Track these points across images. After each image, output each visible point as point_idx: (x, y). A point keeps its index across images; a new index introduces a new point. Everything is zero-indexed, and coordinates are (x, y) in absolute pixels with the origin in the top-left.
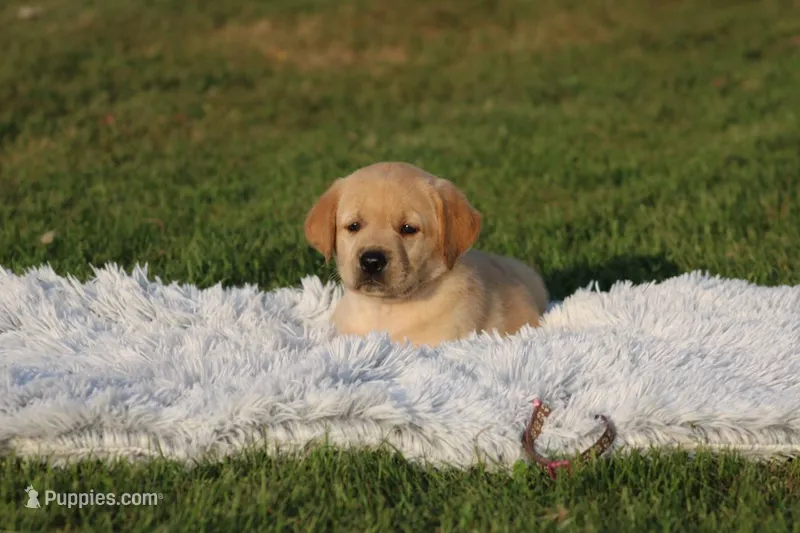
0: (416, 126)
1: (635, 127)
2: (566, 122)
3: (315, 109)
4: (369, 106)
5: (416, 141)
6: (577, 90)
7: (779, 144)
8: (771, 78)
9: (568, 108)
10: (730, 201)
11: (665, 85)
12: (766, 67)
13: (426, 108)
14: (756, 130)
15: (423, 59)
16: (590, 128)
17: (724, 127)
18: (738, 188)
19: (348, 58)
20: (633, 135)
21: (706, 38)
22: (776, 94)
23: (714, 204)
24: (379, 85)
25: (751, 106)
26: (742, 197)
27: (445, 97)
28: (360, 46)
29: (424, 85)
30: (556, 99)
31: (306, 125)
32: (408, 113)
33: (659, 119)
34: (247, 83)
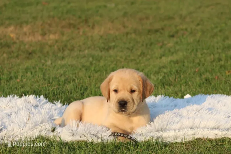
0: (63, 58)
1: (133, 58)
2: (110, 57)
3: (30, 54)
4: (48, 52)
5: (63, 62)
6: (114, 47)
7: (177, 62)
8: (177, 43)
9: (111, 52)
10: (160, 78)
11: (143, 45)
12: (175, 39)
13: (66, 53)
14: (170, 58)
15: (65, 38)
16: (118, 58)
17: (161, 58)
18: (163, 74)
19: (40, 38)
20: (132, 60)
21: (157, 31)
22: (178, 47)
23: (155, 79)
24: (50, 46)
25: (169, 51)
26: (164, 77)
27: (72, 49)
28: (44, 34)
29: (66, 46)
30: (108, 50)
31: (28, 58)
32: (60, 54)
33: (140, 55)
34: (8, 46)
